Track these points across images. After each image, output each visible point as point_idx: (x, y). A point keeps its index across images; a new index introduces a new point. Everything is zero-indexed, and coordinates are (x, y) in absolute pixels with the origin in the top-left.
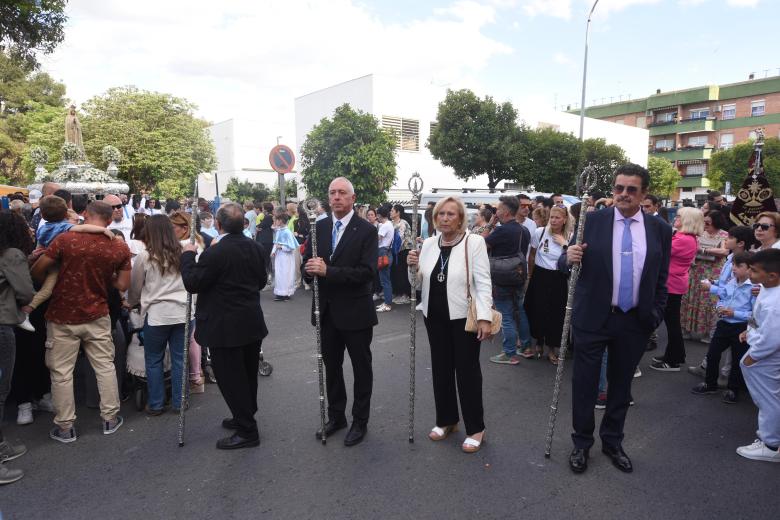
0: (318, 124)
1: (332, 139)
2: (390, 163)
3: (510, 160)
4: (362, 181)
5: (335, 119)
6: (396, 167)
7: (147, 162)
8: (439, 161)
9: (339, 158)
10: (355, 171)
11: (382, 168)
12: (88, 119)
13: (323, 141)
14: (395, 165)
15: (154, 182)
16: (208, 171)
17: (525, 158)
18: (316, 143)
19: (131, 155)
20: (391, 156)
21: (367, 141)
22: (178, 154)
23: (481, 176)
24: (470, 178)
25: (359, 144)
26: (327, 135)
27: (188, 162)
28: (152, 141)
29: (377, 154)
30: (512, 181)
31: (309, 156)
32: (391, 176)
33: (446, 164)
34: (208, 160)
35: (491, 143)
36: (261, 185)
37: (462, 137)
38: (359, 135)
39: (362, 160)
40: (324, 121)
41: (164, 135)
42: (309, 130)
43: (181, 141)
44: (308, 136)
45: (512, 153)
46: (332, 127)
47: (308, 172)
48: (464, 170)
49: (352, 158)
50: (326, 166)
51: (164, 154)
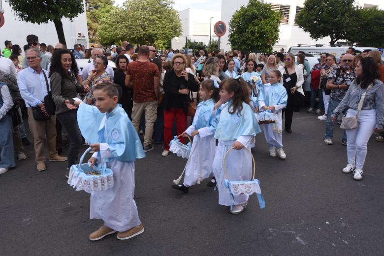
0: (239, 9)
1: (246, 17)
2: (277, 30)
3: (346, 27)
4: (261, 40)
5: (248, 6)
6: (279, 33)
7: (151, 31)
8: (302, 29)
9: (249, 27)
10: (257, 35)
11: (272, 33)
12: (125, 11)
13: (241, 19)
14: (279, 31)
15: (153, 42)
16: (178, 36)
17: (356, 27)
18: (238, 20)
19: (144, 28)
20: (277, 26)
21: (265, 18)
22: (165, 27)
23: (326, 37)
24: (319, 39)
25: (261, 20)
26: (243, 15)
27: (169, 31)
28: (153, 21)
29: (270, 25)
30: (345, 41)
31: (233, 27)
32: (276, 38)
33: (305, 30)
34: (178, 30)
35: (335, 18)
36: (202, 43)
37: (318, 14)
38: (262, 15)
39: (262, 28)
40: (242, 8)
41: (159, 18)
42: (233, 13)
43: (167, 21)
44: (233, 16)
45: (348, 24)
46: (246, 11)
47: (232, 36)
48: (316, 34)
49: (256, 28)
50: (242, 32)
51: (159, 27)
